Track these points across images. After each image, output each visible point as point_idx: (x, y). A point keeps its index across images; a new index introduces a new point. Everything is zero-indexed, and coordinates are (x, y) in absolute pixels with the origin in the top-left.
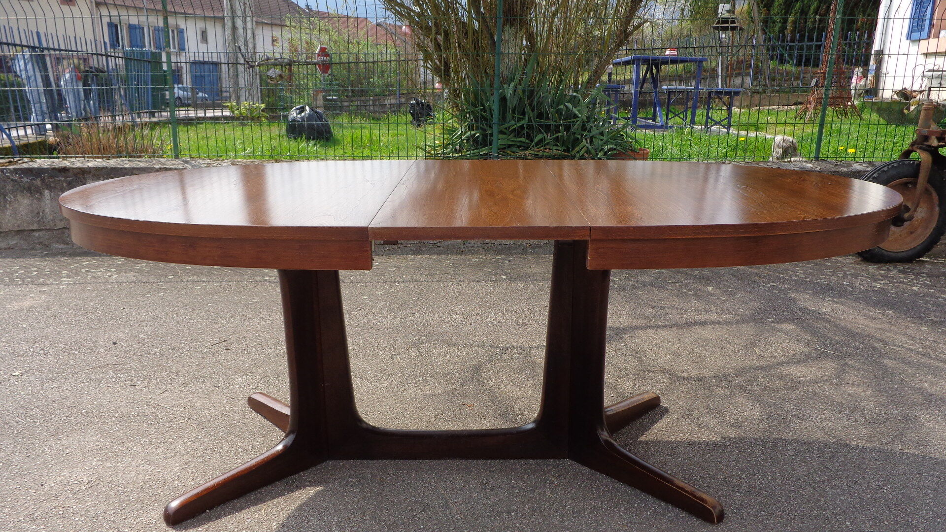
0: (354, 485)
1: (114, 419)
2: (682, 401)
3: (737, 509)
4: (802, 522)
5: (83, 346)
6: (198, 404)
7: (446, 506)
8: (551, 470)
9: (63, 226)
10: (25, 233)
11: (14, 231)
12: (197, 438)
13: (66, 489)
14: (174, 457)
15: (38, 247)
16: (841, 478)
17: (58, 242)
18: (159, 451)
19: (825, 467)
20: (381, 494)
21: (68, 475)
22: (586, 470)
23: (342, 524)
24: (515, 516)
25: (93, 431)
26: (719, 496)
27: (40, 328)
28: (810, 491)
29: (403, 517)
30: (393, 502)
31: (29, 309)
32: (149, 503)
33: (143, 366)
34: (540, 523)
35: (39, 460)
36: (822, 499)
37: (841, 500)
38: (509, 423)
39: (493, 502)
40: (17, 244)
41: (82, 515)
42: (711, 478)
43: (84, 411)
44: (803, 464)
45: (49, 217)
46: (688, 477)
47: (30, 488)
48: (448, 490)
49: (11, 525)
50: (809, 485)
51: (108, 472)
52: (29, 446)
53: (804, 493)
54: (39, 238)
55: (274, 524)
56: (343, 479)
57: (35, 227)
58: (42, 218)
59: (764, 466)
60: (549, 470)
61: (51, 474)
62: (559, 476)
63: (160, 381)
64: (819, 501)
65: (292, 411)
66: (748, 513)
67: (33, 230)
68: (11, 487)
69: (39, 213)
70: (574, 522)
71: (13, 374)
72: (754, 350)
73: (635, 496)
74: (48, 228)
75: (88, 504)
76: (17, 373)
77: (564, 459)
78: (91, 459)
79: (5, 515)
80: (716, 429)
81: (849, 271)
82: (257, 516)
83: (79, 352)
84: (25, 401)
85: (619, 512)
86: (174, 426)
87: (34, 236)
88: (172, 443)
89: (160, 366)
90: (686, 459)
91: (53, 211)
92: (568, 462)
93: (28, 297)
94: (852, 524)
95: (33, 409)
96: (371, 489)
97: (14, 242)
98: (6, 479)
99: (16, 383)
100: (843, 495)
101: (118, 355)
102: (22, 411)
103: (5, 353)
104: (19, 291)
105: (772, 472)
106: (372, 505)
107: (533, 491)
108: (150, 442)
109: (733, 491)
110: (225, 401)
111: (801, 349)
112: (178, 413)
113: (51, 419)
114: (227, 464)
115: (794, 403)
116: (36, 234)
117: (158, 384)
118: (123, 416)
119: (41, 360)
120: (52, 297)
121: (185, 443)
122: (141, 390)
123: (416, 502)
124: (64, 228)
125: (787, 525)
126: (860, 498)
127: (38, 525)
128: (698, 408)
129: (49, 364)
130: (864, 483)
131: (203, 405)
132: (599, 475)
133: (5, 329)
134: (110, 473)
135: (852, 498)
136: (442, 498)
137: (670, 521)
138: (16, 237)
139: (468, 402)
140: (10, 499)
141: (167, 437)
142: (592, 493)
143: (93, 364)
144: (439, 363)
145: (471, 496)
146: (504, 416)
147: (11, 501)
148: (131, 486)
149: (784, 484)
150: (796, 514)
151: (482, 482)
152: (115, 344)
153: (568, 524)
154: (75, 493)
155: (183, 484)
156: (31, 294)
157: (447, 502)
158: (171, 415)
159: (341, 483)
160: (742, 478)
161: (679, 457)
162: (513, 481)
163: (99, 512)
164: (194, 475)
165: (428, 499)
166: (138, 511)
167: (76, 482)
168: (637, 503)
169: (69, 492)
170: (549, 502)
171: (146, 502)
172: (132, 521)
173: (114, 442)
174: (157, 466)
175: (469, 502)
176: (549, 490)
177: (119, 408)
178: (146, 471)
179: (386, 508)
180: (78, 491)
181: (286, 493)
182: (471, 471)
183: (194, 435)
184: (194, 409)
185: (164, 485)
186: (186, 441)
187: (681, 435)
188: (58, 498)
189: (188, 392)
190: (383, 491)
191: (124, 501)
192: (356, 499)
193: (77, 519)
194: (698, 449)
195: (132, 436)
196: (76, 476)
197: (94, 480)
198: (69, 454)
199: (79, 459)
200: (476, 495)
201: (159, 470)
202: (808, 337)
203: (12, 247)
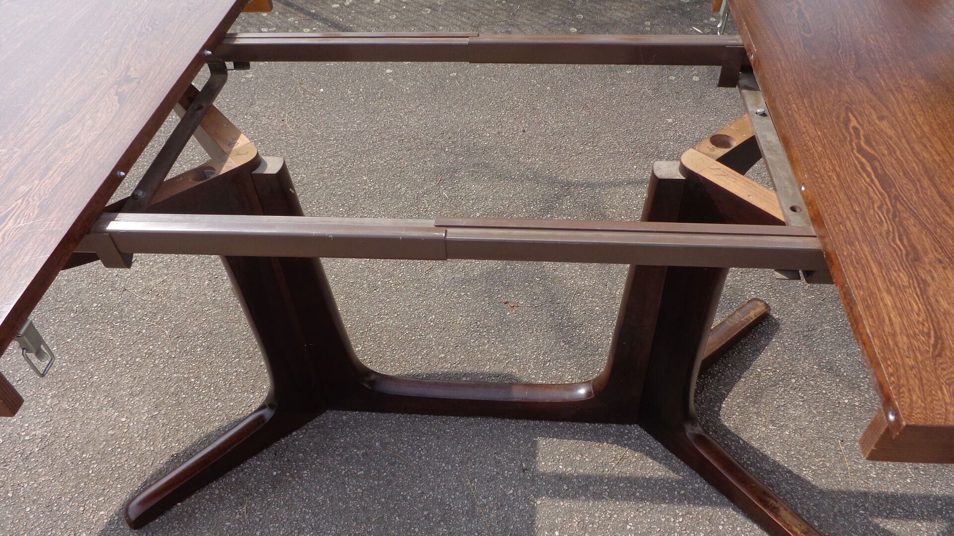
0: (358, 461)
2: (801, 306)
6: (174, 288)
7: (472, 514)
12: (170, 357)
14: (142, 392)
18: (125, 380)
20: (391, 481)
26: (835, 515)
30: (405, 499)
32: (111, 483)
38: (562, 344)
41: (34, 502)
48: (476, 480)
51: (64, 419)
55: (259, 533)
56: (345, 449)
75: (40, 480)
77: (630, 424)
80: (842, 370)
86: (144, 331)
88: (140, 366)
90: (795, 431)
92: (636, 430)
96: (379, 472)
106: (380, 503)
108: (115, 361)
109: (856, 505)
110: (207, 282)
112: (149, 308)
118: (84, 310)
121: (156, 366)
123: (435, 501)
128: (822, 323)
131: (179, 290)
134: (67, 422)
136: (468, 496)
141: (135, 353)
145: (505, 494)
146: (557, 329)
148: (90, 448)
151: (521, 465)
154: (27, 458)
155: (152, 448)
157: (474, 504)
158: (139, 311)
159: (342, 456)
160: (870, 477)
161: (787, 427)
162: (561, 467)
163: (53, 498)
164: (165, 430)
165: (450, 496)
166: (97, 498)
167: (27, 438)
168: (722, 522)
169: (20, 456)
170: (605, 512)
171: (108, 480)
172: (92, 516)
173: (72, 361)
174: (121, 410)
175: (501, 505)
176: (606, 487)
177: (79, 293)
178: (109, 420)
179: (396, 511)
180: (30, 454)
181: (275, 473)
182: (508, 443)
183: (167, 352)
184: (169, 298)
185: (130, 449)
186: (157, 362)
187: (793, 381)
188: (7, 468)
189: (161, 265)
190: (394, 475)
191: (82, 477)
192: (359, 490)
193: (28, 509)
194: (814, 411)
195: (94, 351)
196: (27, 425)
197: (49, 435)
198: (20, 383)
199: (32, 393)
200: (511, 491)
201: (123, 419)
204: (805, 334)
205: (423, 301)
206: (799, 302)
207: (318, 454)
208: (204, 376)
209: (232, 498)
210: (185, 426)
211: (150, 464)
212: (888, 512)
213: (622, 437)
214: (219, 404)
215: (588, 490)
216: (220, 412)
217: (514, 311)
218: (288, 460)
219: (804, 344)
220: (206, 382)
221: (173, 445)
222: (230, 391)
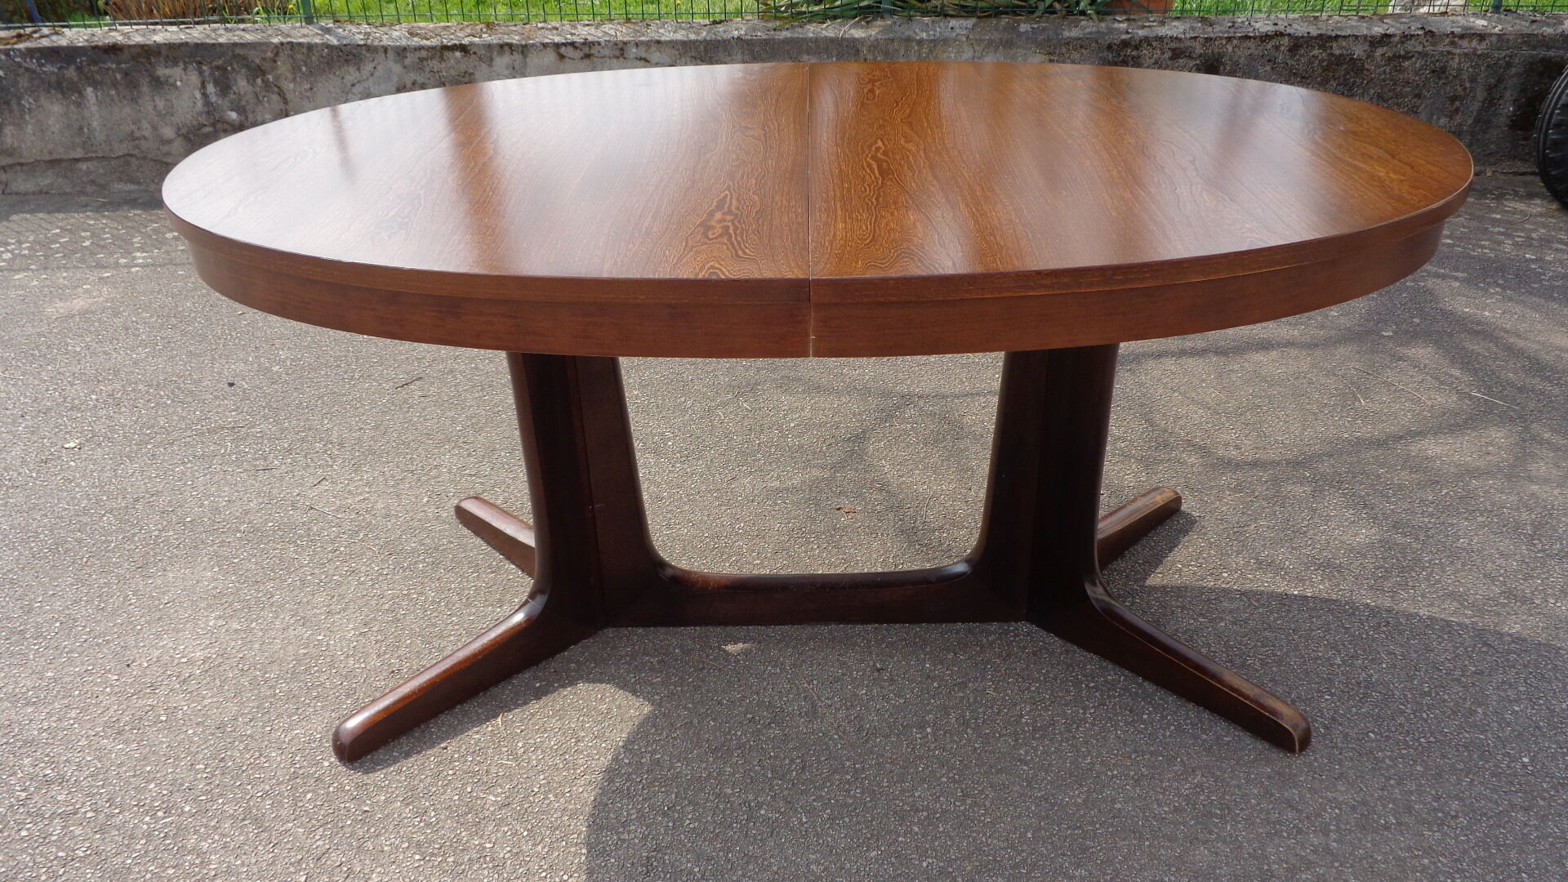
0: (652, 669)
1: (238, 535)
2: (1227, 504)
3: (1326, 728)
4: (1443, 756)
5: (179, 389)
6: (380, 505)
7: (813, 714)
8: (993, 642)
9: (126, 152)
10: (64, 164)
11: (45, 162)
12: (381, 574)
13: (169, 673)
14: (344, 610)
15: (90, 189)
16: (1514, 667)
17: (121, 180)
18: (319, 599)
19: (1485, 644)
20: (700, 687)
21: (171, 645)
22: (1055, 642)
23: (636, 747)
24: (934, 734)
25: (206, 559)
27: (105, 353)
28: (1457, 693)
29: (739, 733)
30: (720, 703)
31: (83, 313)
32: (307, 701)
33: (282, 431)
34: (975, 749)
35: (119, 615)
36: (1479, 710)
37: (1514, 712)
38: (917, 547)
39: (894, 705)
40: (52, 184)
41: (198, 724)
42: (1279, 663)
43: (189, 519)
44: (1446, 637)
45: (100, 136)
46: (1238, 661)
47: (110, 670)
48: (815, 682)
49: (83, 742)
50: (1457, 680)
51: (236, 640)
52: (102, 588)
53: (1446, 697)
54: (88, 173)
55: (520, 745)
56: (633, 657)
57: (79, 153)
58: (89, 138)
59: (1374, 640)
60: (991, 644)
61: (142, 644)
62: (1009, 655)
63: (312, 460)
64: (1473, 713)
65: (540, 538)
66: (1346, 736)
67: (77, 160)
68: (77, 669)
69: (81, 129)
70: (1036, 749)
71: (66, 446)
72: (1356, 399)
73: (1144, 699)
74: (100, 155)
75: (206, 702)
76: (72, 445)
77: (1016, 622)
78: (206, 614)
79: (72, 722)
80: (1287, 563)
81: (1535, 230)
82: (490, 729)
83: (173, 401)
84: (90, 500)
85: (1116, 730)
86: (342, 549)
87: (81, 170)
88: (339, 584)
89: (310, 429)
90: (1234, 624)
91: (105, 125)
92: (1024, 627)
93: (80, 290)
94: (1532, 760)
95: (104, 515)
96: (681, 678)
97: (47, 182)
98: (67, 653)
99: (72, 463)
100: (1517, 701)
101: (238, 407)
102: (85, 519)
103: (49, 404)
104: (64, 278)
105: (1390, 653)
106: (685, 708)
107: (963, 686)
108: (302, 581)
109: (1319, 691)
110: (425, 500)
111: (1443, 399)
112: (347, 526)
113: (134, 535)
114: (434, 625)
115: (1431, 510)
116: (84, 166)
117: (308, 466)
118: (255, 530)
119: (110, 418)
120: (120, 290)
121: (362, 583)
122: (282, 478)
123: (760, 704)
124: (128, 155)
125: (1415, 762)
126: (1548, 709)
127: (126, 742)
128: (1256, 519)
129: (123, 426)
130: (1557, 678)
131: (387, 507)
132: (1080, 655)
133: (45, 355)
134: (240, 642)
135: (1533, 709)
136: (805, 698)
137: (1205, 750)
138: (50, 173)
139: (845, 502)
140: (77, 693)
141: (331, 572)
142: (1068, 691)
143: (197, 425)
144: (792, 425)
145: (856, 695)
146: (910, 535)
147: (80, 695)
148: (275, 667)
149: (1411, 678)
150: (1432, 739)
151: (874, 665)
152: (231, 385)
153: (1027, 753)
154: (184, 681)
155: (363, 665)
156: (85, 284)
157: (814, 705)
158: (334, 529)
159: (630, 665)
160: (1335, 664)
161: (1222, 619)
162: (928, 666)
163: (226, 719)
164: (380, 647)
165: (781, 699)
166: (289, 717)
167: (184, 660)
168: (1147, 712)
169: (174, 678)
170: (992, 708)
171: (303, 699)
172: (283, 736)
173: (242, 581)
174: (316, 628)
175: (852, 706)
176: (991, 684)
177: (246, 514)
178: (300, 638)
179: (708, 715)
180: (189, 676)
181: (538, 685)
182: (855, 644)
183: (376, 569)
184: (374, 515)
185: (332, 666)
186: (362, 579)
187: (1226, 575)
188: (157, 691)
189: (361, 483)
190: (703, 681)
191: (266, 697)
192: (656, 697)
193: (190, 732)
194: (1256, 604)
195: (273, 570)
196: (183, 647)
197: (214, 656)
198: (169, 605)
199: (187, 615)
200: (864, 692)
201: (320, 638)
202: (1456, 373)
203: (45, 190)
204: (1235, 530)
205: (726, 511)
206: (1225, 500)
207: (596, 663)
208: (430, 592)
209: (480, 711)
210: (409, 642)
211: (362, 681)
212: (1361, 696)
213: (1006, 635)
214: (454, 619)
215: (966, 687)
216: (456, 627)
217: (850, 517)
218: (555, 671)
219: (1235, 540)
220: (433, 597)
221: (393, 661)
222: (468, 605)
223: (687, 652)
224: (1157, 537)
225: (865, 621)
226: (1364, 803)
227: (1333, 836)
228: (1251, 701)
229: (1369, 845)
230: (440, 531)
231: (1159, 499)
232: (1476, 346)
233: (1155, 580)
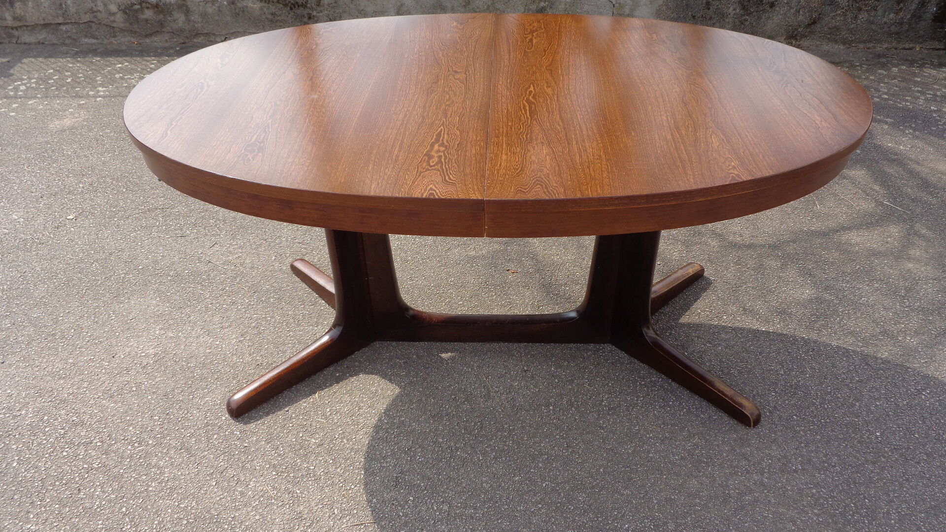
0: (400, 367)
1: (169, 278)
2: (731, 272)
3: (770, 412)
4: (833, 431)
5: (130, 181)
6: (248, 261)
7: (488, 396)
8: (590, 356)
9: (89, 20)
10: (52, 27)
11: (40, 25)
12: (250, 305)
13: (135, 362)
14: (230, 326)
15: (68, 41)
16: (880, 378)
17: (86, 36)
18: (216, 319)
19: (867, 364)
20: (426, 378)
21: (135, 345)
22: (623, 355)
23: (391, 413)
24: (554, 410)
25: (151, 292)
26: (754, 396)
27: (85, 156)
28: (846, 393)
29: (447, 407)
30: (437, 388)
31: (71, 129)
32: (212, 381)
33: (191, 211)
34: (576, 419)
35: (107, 326)
36: (857, 404)
37: (877, 405)
38: (552, 295)
39: (533, 392)
40: (45, 38)
41: (154, 393)
42: (749, 372)
43: (140, 267)
44: (845, 359)
45: (73, 10)
46: (726, 371)
47: (103, 359)
48: (490, 377)
49: (92, 402)
50: (847, 385)
51: (171, 343)
52: (95, 309)
53: (839, 395)
54: (67, 32)
55: (328, 410)
56: (390, 360)
57: (60, 20)
58: (66, 11)
59: (804, 360)
60: (589, 357)
61: (120, 344)
62: (598, 364)
63: (209, 231)
64: (853, 405)
65: (337, 287)
66: (780, 417)
67: (60, 24)
68: (85, 358)
69: (61, 5)
70: (609, 421)
71: (68, 218)
72: (814, 203)
73: (671, 392)
74: (73, 21)
75: (158, 380)
76: (71, 217)
77: (604, 343)
78: (154, 326)
79: (85, 390)
80: (761, 311)
81: (939, 90)
82: (312, 400)
83: (127, 190)
84: (84, 253)
85: (654, 411)
86: (227, 288)
87: (62, 30)
88: (227, 310)
89: (206, 211)
90: (726, 348)
91: (75, 3)
92: (609, 347)
93: (67, 112)
94: (881, 435)
95: (93, 263)
96: (417, 373)
97: (42, 37)
98: (79, 348)
99: (72, 229)
100: (879, 399)
101: (165, 195)
102: (82, 266)
103: (56, 190)
104: (58, 104)
105: (812, 368)
106: (418, 391)
107: (571, 382)
108: (206, 307)
109: (769, 390)
110: (274, 258)
111: (866, 206)
112: (229, 273)
113: (111, 276)
114: (280, 337)
115: (848, 278)
116: (64, 28)
117: (207, 235)
118: (178, 275)
119: (91, 200)
120: (91, 113)
121: (240, 310)
122: (192, 243)
123: (460, 389)
124: (90, 21)
125: (817, 433)
126: (895, 404)
127: (115, 402)
128: (746, 282)
129: (99, 205)
130: (903, 386)
131: (252, 262)
132: (638, 364)
133: (51, 156)
134: (173, 345)
135: (887, 404)
136: (484, 386)
137: (702, 423)
138: (44, 30)
139: (512, 266)
140: (86, 372)
141: (222, 302)
142: (629, 387)
143: (142, 206)
145: (511, 385)
146: (548, 289)
147: (88, 374)
148: (193, 360)
149: (821, 383)
150: (828, 420)
151: (523, 368)
153: (604, 423)
154: (144, 367)
155: (241, 360)
156: (70, 108)
157: (489, 392)
158: (223, 275)
159: (388, 364)
160: (780, 374)
161: (720, 345)
162: (553, 369)
163: (168, 390)
164: (251, 349)
165: (471, 386)
166: (203, 390)
167: (143, 354)
168: (672, 400)
169: (139, 365)
170: (586, 395)
171: (210, 380)
172: (200, 401)
173: (172, 307)
174: (215, 337)
175: (510, 392)
176: (587, 381)
177: (173, 264)
178: (206, 343)
179: (431, 396)
180: (147, 364)
181: (338, 375)
182: (513, 355)
183: (247, 301)
184: (244, 267)
185: (224, 361)
186: (239, 307)
187: (725, 317)
188: (130, 373)
189: (236, 246)
190: (428, 375)
191: (189, 378)
192: (402, 384)
193: (150, 397)
194: (740, 335)
195: (189, 301)
196: (142, 347)
197: (160, 353)
198: (133, 321)
199: (143, 327)
200: (517, 384)
201: (218, 343)
202: (877, 188)
203: (41, 41)
204: (734, 289)
205: (444, 270)
206: (730, 270)
207: (369, 363)
208: (277, 316)
209: (306, 389)
210: (266, 347)
211: (241, 370)
212: (792, 393)
213: (598, 352)
214: (291, 333)
215: (573, 382)
216: (292, 338)
217: (514, 275)
218: (347, 367)
219: (732, 296)
220: (279, 320)
221: (258, 358)
222: (298, 325)
223: (419, 357)
224: (687, 293)
225: (520, 341)
226: (785, 457)
227: (766, 475)
228: (729, 398)
229: (785, 481)
230: (282, 278)
231: (691, 271)
232: (890, 170)
233: (684, 319)
